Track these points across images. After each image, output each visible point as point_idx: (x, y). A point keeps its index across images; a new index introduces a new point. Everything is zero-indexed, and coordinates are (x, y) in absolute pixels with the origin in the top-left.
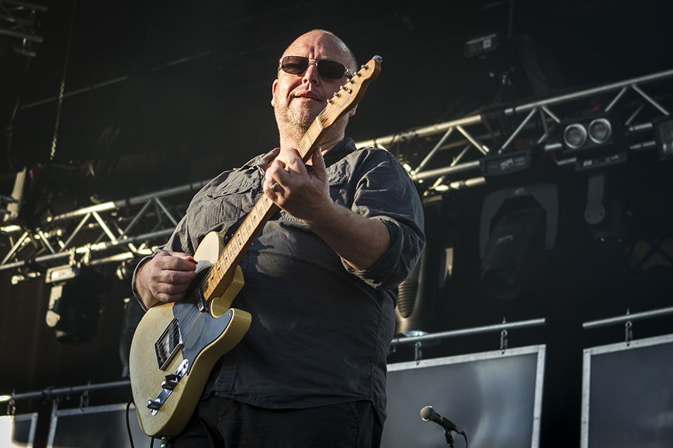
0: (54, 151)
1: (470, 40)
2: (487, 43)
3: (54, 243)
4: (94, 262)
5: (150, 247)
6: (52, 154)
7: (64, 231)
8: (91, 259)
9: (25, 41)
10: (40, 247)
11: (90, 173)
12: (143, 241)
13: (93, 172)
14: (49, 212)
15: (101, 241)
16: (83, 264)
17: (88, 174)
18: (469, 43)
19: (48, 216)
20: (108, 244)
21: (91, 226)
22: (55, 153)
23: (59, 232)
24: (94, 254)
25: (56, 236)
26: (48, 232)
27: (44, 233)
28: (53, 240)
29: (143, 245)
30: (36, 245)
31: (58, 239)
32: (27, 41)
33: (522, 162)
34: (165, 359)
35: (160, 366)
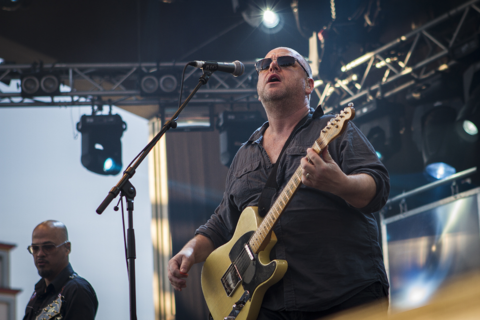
0: (334, 14)
3: (351, 87)
4: (387, 95)
6: (333, 17)
7: (358, 75)
8: (383, 93)
10: (342, 93)
11: (368, 24)
16: (377, 98)
17: (366, 25)
19: (341, 66)
22: (336, 16)
23: (354, 77)
25: (353, 80)
26: (345, 79)
27: (342, 81)
30: (338, 92)
31: (354, 83)
33: (473, 45)
34: (231, 290)
35: (228, 294)
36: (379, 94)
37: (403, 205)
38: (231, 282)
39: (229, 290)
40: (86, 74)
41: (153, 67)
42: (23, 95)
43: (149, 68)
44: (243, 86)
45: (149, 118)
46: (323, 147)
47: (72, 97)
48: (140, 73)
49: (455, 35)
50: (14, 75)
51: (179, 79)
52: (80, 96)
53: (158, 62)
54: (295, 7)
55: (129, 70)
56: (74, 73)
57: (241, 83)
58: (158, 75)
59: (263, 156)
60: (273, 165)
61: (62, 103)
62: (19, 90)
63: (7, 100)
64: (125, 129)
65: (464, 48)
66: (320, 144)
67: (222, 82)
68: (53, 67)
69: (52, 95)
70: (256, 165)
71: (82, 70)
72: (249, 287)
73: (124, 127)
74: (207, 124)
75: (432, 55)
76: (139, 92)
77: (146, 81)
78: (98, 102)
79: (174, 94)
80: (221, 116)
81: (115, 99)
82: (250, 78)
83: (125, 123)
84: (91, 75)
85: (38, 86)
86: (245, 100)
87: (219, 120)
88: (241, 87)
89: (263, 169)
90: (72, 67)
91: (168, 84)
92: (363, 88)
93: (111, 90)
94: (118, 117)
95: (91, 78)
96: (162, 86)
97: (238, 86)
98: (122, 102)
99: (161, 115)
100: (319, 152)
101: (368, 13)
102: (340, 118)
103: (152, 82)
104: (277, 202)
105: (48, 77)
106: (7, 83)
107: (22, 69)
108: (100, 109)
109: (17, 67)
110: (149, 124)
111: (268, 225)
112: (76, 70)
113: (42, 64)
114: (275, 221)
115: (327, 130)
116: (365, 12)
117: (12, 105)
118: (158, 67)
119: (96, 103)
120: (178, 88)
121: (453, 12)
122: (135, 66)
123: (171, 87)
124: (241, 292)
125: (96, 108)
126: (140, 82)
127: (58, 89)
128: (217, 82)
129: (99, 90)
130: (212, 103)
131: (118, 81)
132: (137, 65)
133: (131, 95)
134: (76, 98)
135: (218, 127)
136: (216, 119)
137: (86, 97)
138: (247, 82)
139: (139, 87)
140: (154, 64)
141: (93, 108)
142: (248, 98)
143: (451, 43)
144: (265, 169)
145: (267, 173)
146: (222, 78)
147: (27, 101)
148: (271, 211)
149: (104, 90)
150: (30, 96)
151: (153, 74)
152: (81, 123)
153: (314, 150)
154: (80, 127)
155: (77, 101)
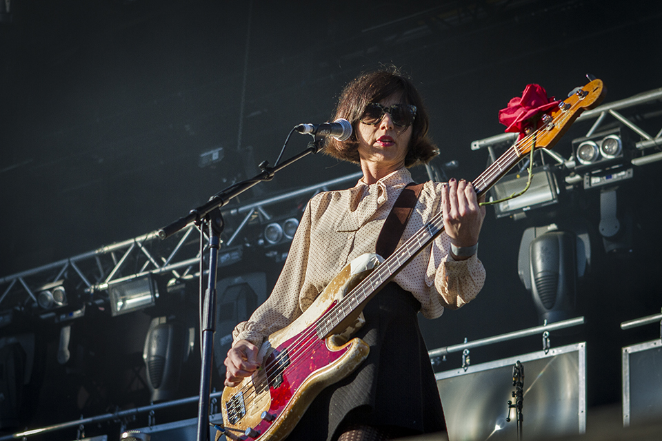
1: (204, 153)
2: (215, 155)
18: (203, 155)
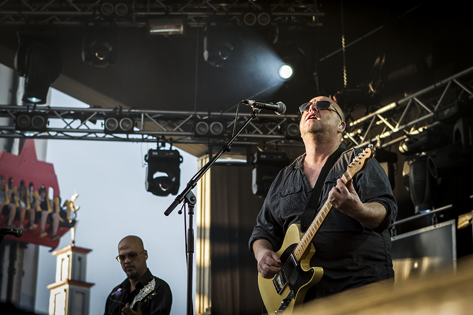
0: (345, 82)
3: (357, 139)
4: (384, 145)
5: (417, 129)
6: (345, 84)
7: (362, 130)
8: (381, 144)
9: (314, 18)
10: (349, 143)
11: (371, 91)
12: (412, 126)
13: (372, 90)
14: (350, 120)
15: (386, 131)
16: (377, 148)
17: (370, 91)
19: (350, 123)
20: (391, 132)
21: (378, 123)
22: (347, 83)
23: (359, 131)
24: (383, 141)
25: (358, 134)
26: (352, 132)
27: (349, 133)
28: (356, 137)
29: (413, 129)
30: (346, 142)
31: (359, 135)
32: (315, 18)
33: (454, 110)
34: (280, 289)
35: (278, 292)
36: (378, 144)
37: (394, 231)
38: (280, 283)
39: (278, 290)
40: (154, 118)
41: (206, 115)
42: (106, 132)
43: (202, 116)
44: (274, 133)
45: (199, 156)
46: (349, 179)
47: (143, 135)
48: (195, 119)
49: (439, 102)
50: (99, 116)
51: (225, 125)
52: (149, 135)
53: (209, 112)
54: (316, 76)
55: (187, 116)
56: (145, 117)
57: (272, 131)
58: (209, 121)
59: (304, 182)
60: (312, 189)
61: (135, 139)
62: (103, 128)
63: (93, 135)
64: (182, 162)
65: (446, 112)
66: (347, 177)
67: (257, 129)
68: (129, 112)
69: (128, 133)
70: (298, 188)
71: (151, 115)
72: (294, 288)
73: (181, 159)
74: (245, 161)
75: (420, 116)
76: (193, 134)
77: (199, 125)
78: (162, 140)
79: (220, 136)
80: (255, 155)
81: (175, 138)
82: (279, 127)
83: (182, 157)
84: (158, 119)
85: (117, 125)
86: (274, 144)
87: (254, 158)
88: (272, 134)
89: (304, 192)
90: (144, 112)
91: (216, 128)
92: (366, 140)
93: (172, 131)
94: (176, 151)
95: (157, 121)
96: (211, 130)
97: (270, 133)
98: (180, 141)
99: (209, 152)
100: (346, 183)
101: (372, 83)
102: (362, 157)
103: (204, 126)
104: (315, 222)
105: (125, 119)
106: (94, 122)
107: (105, 112)
108: (164, 145)
109: (103, 110)
110: (198, 160)
111: (308, 240)
112: (147, 114)
113: (121, 108)
114: (313, 236)
115: (353, 165)
116: (369, 82)
117: (97, 139)
118: (209, 115)
119: (160, 140)
120: (224, 132)
121: (438, 84)
122: (192, 114)
123: (219, 131)
124: (288, 291)
125: (160, 144)
126: (195, 126)
127: (133, 128)
128: (255, 129)
129: (163, 130)
130: (249, 145)
131: (178, 125)
132: (194, 113)
133: (187, 136)
134: (145, 136)
135: (253, 164)
136: (251, 158)
137: (153, 135)
138: (277, 130)
139: (194, 130)
140: (207, 113)
141: (158, 145)
142: (276, 143)
143: (436, 108)
144: (306, 193)
145: (307, 196)
146: (257, 127)
147: (108, 136)
148: (310, 228)
149: (167, 131)
150: (110, 133)
151: (205, 120)
152: (148, 156)
153: (342, 181)
154: (147, 158)
155: (146, 138)
